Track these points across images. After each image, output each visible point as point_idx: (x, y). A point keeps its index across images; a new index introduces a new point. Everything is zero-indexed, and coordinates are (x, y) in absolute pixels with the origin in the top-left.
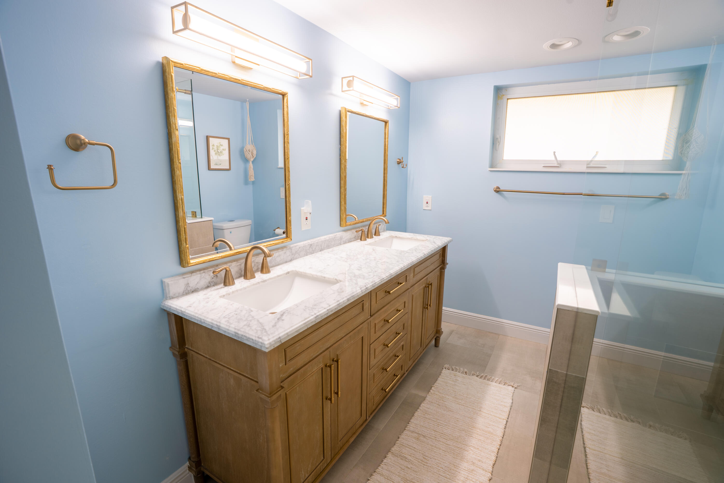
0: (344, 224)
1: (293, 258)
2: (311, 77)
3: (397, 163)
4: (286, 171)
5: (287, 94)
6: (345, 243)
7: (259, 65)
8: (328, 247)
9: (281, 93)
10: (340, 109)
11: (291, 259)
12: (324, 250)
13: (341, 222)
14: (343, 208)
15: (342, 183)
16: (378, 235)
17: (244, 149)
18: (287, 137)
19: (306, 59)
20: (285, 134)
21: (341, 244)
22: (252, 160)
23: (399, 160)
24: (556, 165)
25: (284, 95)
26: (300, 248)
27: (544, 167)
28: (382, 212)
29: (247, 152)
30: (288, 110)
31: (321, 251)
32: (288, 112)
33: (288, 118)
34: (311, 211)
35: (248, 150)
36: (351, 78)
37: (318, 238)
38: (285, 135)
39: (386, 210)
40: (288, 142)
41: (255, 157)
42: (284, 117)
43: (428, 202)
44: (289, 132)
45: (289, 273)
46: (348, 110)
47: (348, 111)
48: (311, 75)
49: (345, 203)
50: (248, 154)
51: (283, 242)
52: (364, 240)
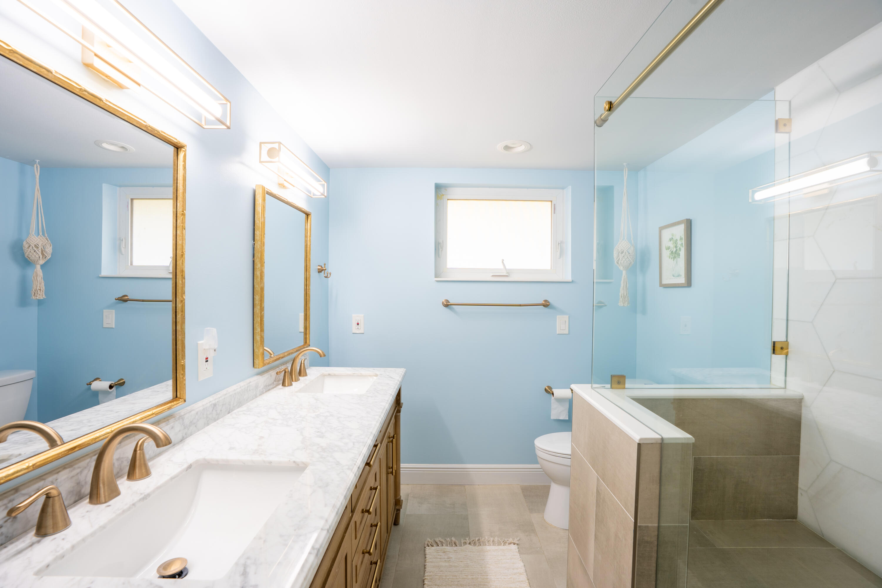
0: (261, 364)
1: (186, 434)
2: (229, 128)
3: (317, 271)
4: (177, 277)
5: (184, 147)
6: (262, 393)
7: (139, 85)
8: (240, 404)
9: (175, 143)
10: (255, 188)
11: (183, 437)
12: (234, 410)
13: (255, 361)
14: (258, 338)
15: (256, 298)
16: (304, 375)
17: (25, 243)
18: (182, 219)
19: (222, 100)
20: (178, 213)
21: (256, 397)
22: (42, 262)
23: (320, 267)
24: (505, 274)
25: (178, 148)
26: (197, 413)
27: (492, 276)
28: (304, 340)
29: (31, 248)
30: (186, 173)
31: (229, 413)
32: (186, 177)
33: (185, 186)
34: (216, 347)
35: (33, 246)
36: (276, 146)
37: (224, 392)
38: (178, 215)
39: (309, 337)
40: (183, 226)
41: (48, 258)
42: (178, 185)
43: (358, 323)
44: (185, 211)
45: (191, 468)
46: (267, 191)
47: (268, 193)
48: (228, 124)
49: (262, 330)
50: (32, 251)
51: (169, 408)
52: (288, 386)
